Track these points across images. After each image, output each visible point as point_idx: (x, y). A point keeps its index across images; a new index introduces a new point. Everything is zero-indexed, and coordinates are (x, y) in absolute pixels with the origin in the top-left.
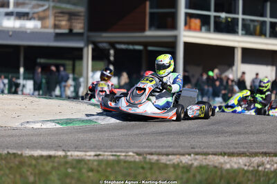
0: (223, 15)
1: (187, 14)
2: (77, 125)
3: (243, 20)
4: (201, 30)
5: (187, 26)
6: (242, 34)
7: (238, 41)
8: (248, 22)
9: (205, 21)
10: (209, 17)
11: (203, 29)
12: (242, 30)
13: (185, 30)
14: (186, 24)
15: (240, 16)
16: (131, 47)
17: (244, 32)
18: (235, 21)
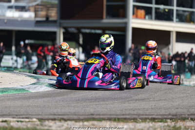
0: (162, 7)
1: (134, 6)
2: (11, 93)
3: (177, 10)
4: (145, 18)
5: (135, 15)
6: (177, 22)
7: (173, 27)
8: (181, 13)
9: (148, 11)
10: (151, 8)
11: (147, 17)
12: (176, 18)
13: (133, 18)
14: (133, 14)
15: (175, 8)
16: (93, 31)
17: (177, 20)
18: (171, 11)
